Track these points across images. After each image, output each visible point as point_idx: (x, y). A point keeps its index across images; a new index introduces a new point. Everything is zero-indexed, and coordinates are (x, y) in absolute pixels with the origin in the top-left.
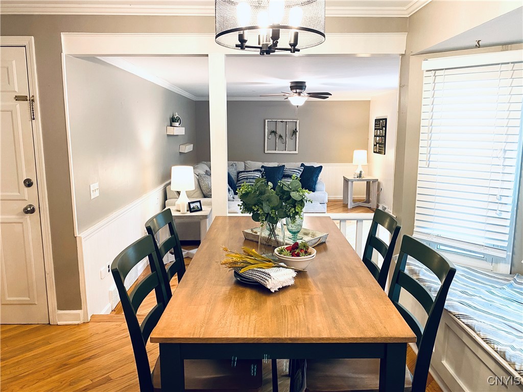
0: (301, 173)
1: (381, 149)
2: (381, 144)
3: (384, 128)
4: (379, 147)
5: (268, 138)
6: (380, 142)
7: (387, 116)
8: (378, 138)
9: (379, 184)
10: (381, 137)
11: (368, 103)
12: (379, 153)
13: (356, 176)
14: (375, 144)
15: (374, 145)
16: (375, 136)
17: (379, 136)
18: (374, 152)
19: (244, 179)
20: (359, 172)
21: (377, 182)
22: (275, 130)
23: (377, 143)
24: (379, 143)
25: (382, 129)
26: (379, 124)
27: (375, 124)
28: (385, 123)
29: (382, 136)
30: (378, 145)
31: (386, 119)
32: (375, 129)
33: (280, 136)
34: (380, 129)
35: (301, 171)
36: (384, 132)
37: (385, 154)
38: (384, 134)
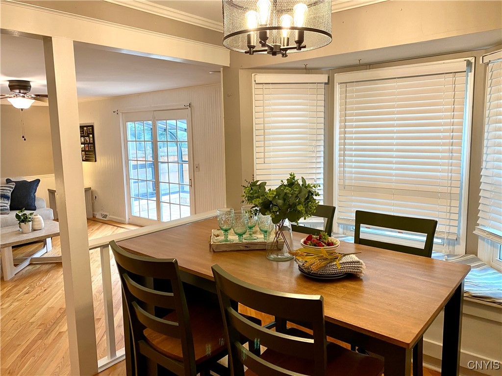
0: (12, 190)
1: (89, 157)
3: (91, 136)
4: (86, 154)
6: (87, 149)
7: (94, 123)
8: (82, 146)
10: (88, 144)
12: (87, 160)
17: (84, 144)
21: (90, 191)
24: (85, 151)
27: (81, 131)
28: (91, 130)
30: (83, 153)
31: (92, 127)
32: (81, 137)
34: (86, 136)
36: (91, 139)
37: (96, 161)
38: (91, 142)
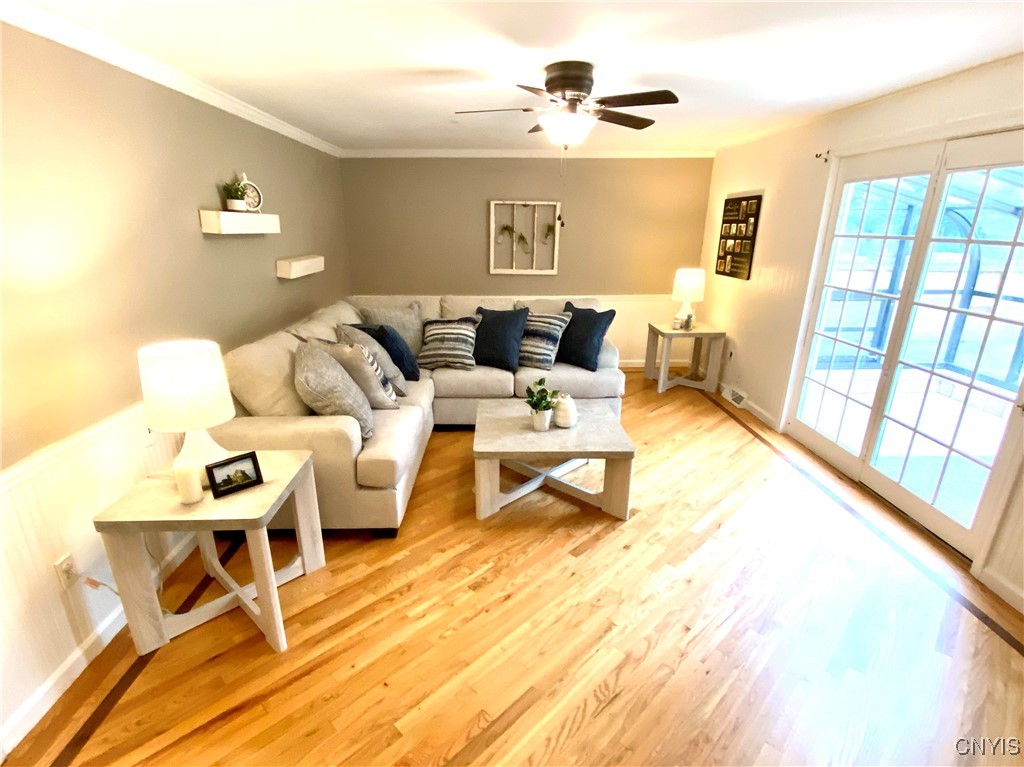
0: (564, 326)
1: (737, 268)
2: (739, 255)
3: (752, 220)
4: (733, 261)
5: (496, 242)
6: (738, 250)
7: (763, 191)
8: (730, 242)
9: (727, 342)
10: (742, 239)
11: (708, 163)
12: (732, 274)
13: (678, 326)
14: (722, 254)
15: (719, 258)
16: (722, 237)
17: (735, 238)
18: (718, 272)
19: (437, 340)
20: (686, 318)
21: (723, 340)
22: (509, 224)
23: (726, 254)
24: (733, 254)
25: (746, 221)
26: (738, 210)
27: (725, 211)
28: (754, 207)
29: (745, 238)
30: (729, 257)
31: (759, 198)
32: (724, 222)
33: (522, 238)
34: (738, 222)
35: (565, 322)
36: (751, 228)
37: (748, 278)
38: (750, 233)
